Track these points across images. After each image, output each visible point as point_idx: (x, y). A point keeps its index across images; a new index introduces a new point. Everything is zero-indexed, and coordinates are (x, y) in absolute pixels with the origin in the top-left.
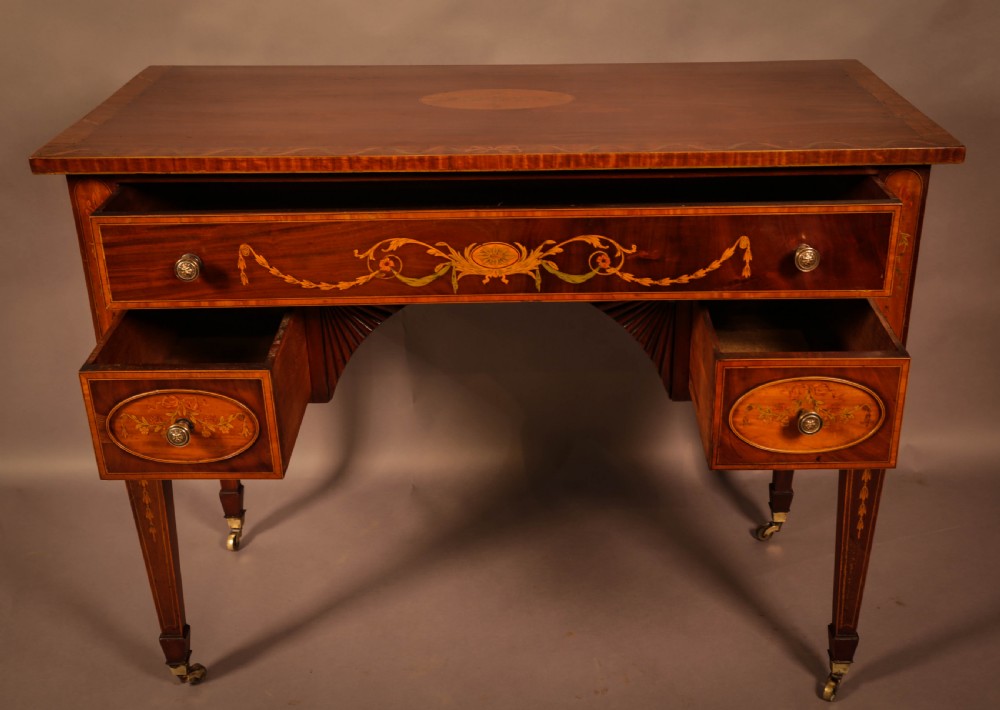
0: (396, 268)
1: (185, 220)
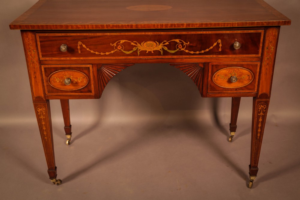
0: (122, 49)
1: (63, 34)
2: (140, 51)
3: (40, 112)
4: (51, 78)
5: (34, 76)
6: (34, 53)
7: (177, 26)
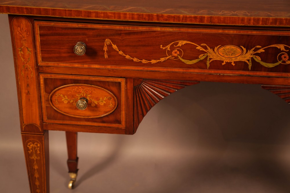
0: (180, 55)
1: (80, 25)
2: (211, 61)
3: (32, 149)
4: (54, 96)
5: (27, 91)
6: (29, 53)
7: (284, 22)
